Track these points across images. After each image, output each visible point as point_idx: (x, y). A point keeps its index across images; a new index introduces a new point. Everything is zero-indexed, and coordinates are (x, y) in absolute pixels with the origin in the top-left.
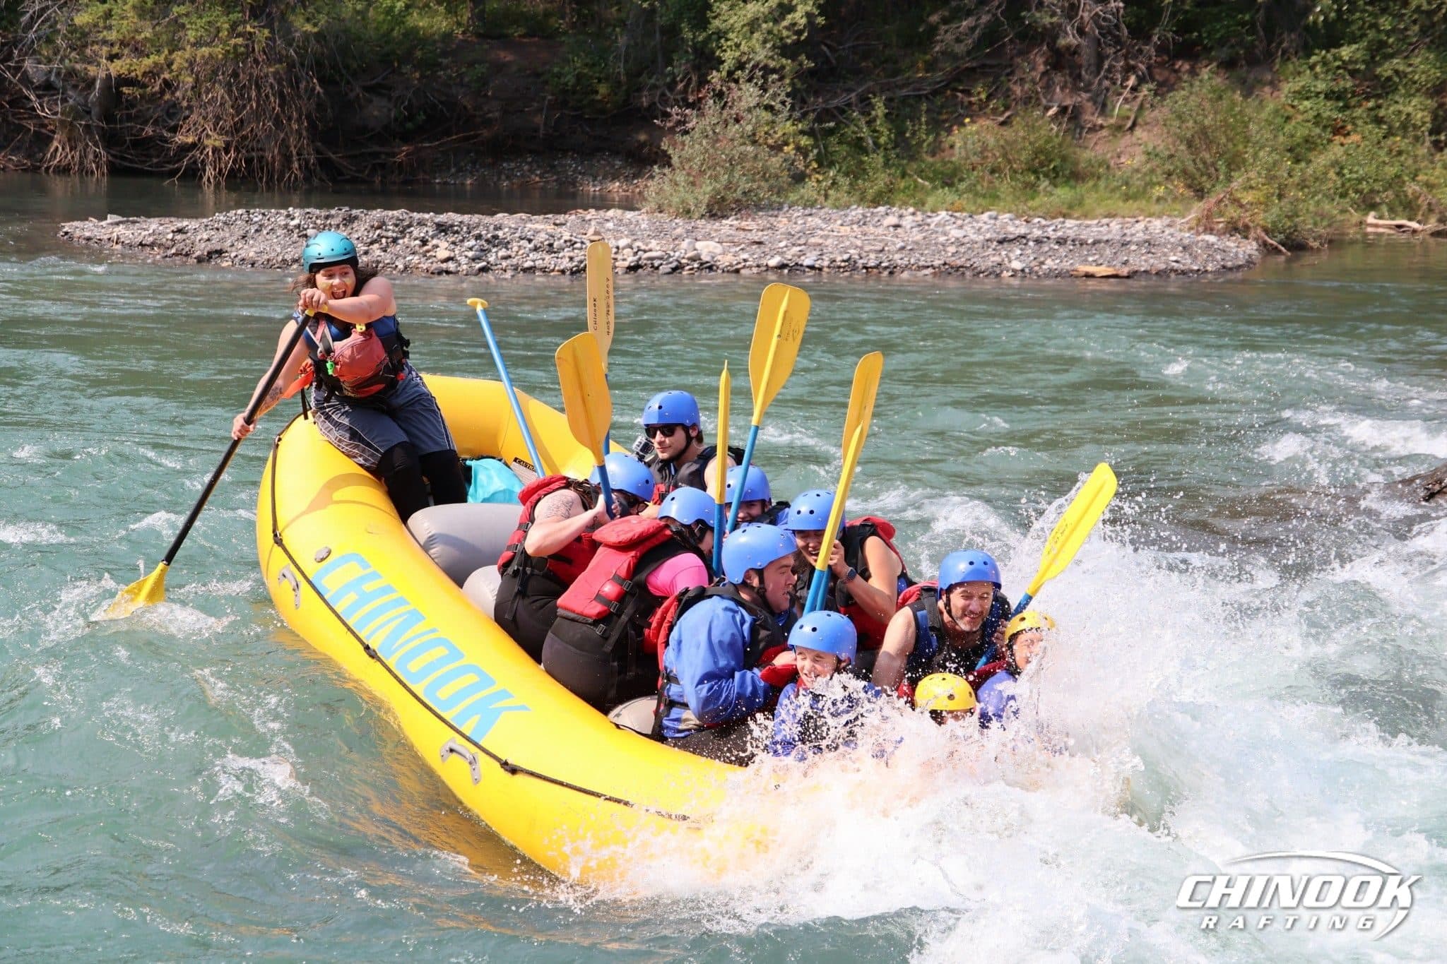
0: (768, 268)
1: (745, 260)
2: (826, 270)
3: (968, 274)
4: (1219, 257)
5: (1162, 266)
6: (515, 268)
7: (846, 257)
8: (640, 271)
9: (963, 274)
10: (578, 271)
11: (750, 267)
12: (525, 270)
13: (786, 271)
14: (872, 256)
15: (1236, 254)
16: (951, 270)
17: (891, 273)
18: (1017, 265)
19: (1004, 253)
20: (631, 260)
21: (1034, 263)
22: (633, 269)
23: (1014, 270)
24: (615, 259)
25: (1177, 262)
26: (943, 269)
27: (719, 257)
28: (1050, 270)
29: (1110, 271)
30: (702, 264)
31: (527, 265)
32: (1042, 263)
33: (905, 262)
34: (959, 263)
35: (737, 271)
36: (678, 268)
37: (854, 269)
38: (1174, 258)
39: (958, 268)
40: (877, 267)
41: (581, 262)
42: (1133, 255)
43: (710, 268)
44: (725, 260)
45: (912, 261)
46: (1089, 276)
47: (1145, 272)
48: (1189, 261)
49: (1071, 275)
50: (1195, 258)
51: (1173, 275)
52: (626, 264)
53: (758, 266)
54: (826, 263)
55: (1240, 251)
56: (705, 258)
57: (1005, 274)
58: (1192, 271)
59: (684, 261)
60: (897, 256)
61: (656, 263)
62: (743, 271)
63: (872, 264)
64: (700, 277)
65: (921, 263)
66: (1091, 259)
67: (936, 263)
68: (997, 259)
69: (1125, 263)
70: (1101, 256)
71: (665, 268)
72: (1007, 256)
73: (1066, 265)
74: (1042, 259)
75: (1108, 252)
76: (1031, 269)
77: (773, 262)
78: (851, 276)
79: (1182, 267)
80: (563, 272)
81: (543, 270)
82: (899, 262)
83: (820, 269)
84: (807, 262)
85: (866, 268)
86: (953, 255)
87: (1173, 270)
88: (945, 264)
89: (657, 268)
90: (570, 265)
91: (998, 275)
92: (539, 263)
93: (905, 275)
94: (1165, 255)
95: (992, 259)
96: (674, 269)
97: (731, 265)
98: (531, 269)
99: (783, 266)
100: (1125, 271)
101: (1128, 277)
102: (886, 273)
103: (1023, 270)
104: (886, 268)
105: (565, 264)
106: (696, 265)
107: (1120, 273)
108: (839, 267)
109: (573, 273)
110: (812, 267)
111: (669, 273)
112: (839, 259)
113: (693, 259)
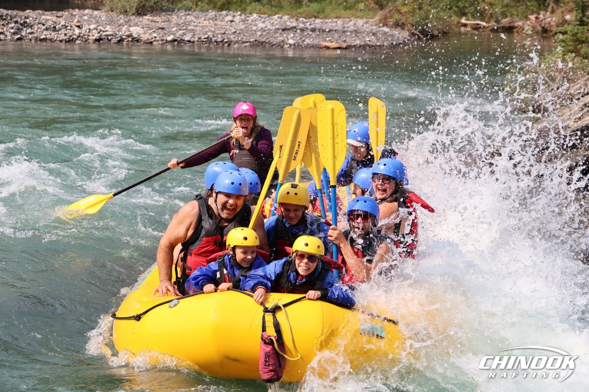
0: (167, 41)
1: (155, 37)
2: (196, 42)
3: (267, 45)
4: (390, 39)
5: (363, 43)
6: (36, 39)
7: (206, 36)
8: (101, 42)
9: (265, 46)
10: (69, 41)
11: (158, 41)
12: (42, 40)
13: (176, 43)
14: (220, 36)
15: (398, 38)
16: (258, 44)
17: (229, 45)
18: (291, 42)
19: (285, 35)
20: (97, 36)
21: (300, 41)
22: (98, 40)
23: (290, 45)
24: (89, 35)
25: (369, 41)
26: (255, 43)
27: (142, 35)
28: (308, 44)
29: (337, 45)
30: (133, 39)
31: (43, 37)
32: (304, 41)
33: (236, 39)
34: (263, 40)
35: (151, 43)
36: (121, 41)
37: (211, 42)
38: (368, 39)
39: (263, 43)
40: (222, 41)
41: (71, 36)
42: (348, 37)
43: (138, 41)
44: (145, 37)
45: (240, 39)
46: (328, 48)
47: (354, 46)
48: (376, 41)
49: (319, 47)
50: (378, 40)
51: (368, 48)
52: (94, 38)
53: (162, 40)
54: (196, 39)
55: (401, 36)
56: (135, 35)
57: (286, 46)
58: (377, 45)
59: (124, 37)
60: (232, 36)
61: (110, 38)
62: (154, 43)
63: (219, 40)
64: (132, 45)
65: (244, 40)
66: (328, 39)
67: (251, 40)
68: (281, 38)
69: (345, 41)
70: (333, 37)
71: (114, 40)
72: (287, 37)
73: (316, 42)
74: (304, 39)
75: (336, 36)
76: (298, 44)
77: (170, 38)
78: (209, 46)
79: (372, 43)
80: (61, 41)
81: (51, 40)
82: (233, 39)
83: (193, 42)
84: (187, 38)
85: (217, 42)
86: (260, 36)
87: (369, 45)
88: (256, 41)
89: (110, 40)
90: (65, 38)
91: (282, 47)
92: (49, 36)
93: (236, 46)
94: (364, 37)
95: (280, 38)
96: (119, 41)
97: (148, 39)
98: (45, 40)
99: (174, 41)
100: (344, 45)
101: (346, 48)
102: (226, 45)
103: (294, 44)
104: (226, 42)
105: (62, 37)
106: (130, 39)
107: (342, 46)
108: (203, 41)
109: (66, 42)
110: (189, 41)
111: (116, 43)
112: (203, 37)
113: (128, 36)
